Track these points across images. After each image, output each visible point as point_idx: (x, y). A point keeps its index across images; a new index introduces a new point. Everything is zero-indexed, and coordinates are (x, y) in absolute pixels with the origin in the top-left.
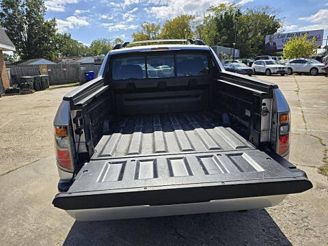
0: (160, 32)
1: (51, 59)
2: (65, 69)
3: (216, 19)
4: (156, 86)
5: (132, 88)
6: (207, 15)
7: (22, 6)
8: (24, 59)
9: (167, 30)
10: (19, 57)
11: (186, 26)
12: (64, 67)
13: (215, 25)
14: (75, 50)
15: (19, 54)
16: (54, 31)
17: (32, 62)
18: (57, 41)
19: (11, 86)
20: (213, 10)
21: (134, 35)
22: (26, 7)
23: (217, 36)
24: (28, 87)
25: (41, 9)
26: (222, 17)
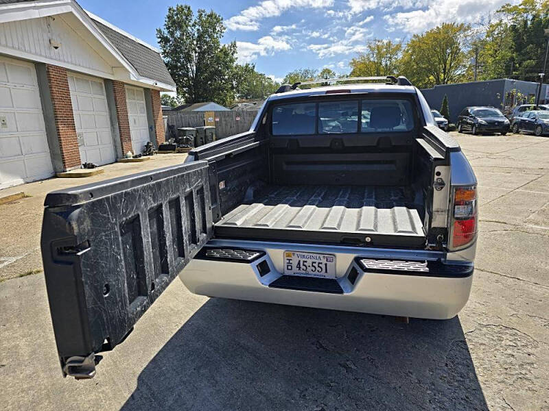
0: (400, 55)
1: (223, 103)
2: (238, 119)
3: (514, 27)
4: (328, 145)
5: (294, 147)
6: (494, 21)
7: (194, 25)
8: (189, 102)
9: (414, 52)
10: (183, 100)
11: (451, 43)
12: (238, 115)
13: (510, 40)
14: (259, 89)
15: (184, 96)
16: (232, 61)
17: (198, 107)
18: (235, 76)
19: (167, 140)
20: (509, 11)
21: (354, 63)
22: (197, 27)
23: (512, 59)
24: (187, 143)
25: (218, 29)
26: (526, 22)
